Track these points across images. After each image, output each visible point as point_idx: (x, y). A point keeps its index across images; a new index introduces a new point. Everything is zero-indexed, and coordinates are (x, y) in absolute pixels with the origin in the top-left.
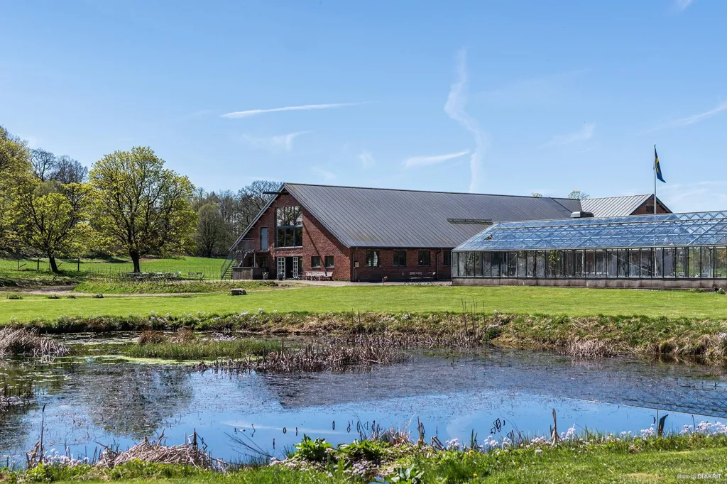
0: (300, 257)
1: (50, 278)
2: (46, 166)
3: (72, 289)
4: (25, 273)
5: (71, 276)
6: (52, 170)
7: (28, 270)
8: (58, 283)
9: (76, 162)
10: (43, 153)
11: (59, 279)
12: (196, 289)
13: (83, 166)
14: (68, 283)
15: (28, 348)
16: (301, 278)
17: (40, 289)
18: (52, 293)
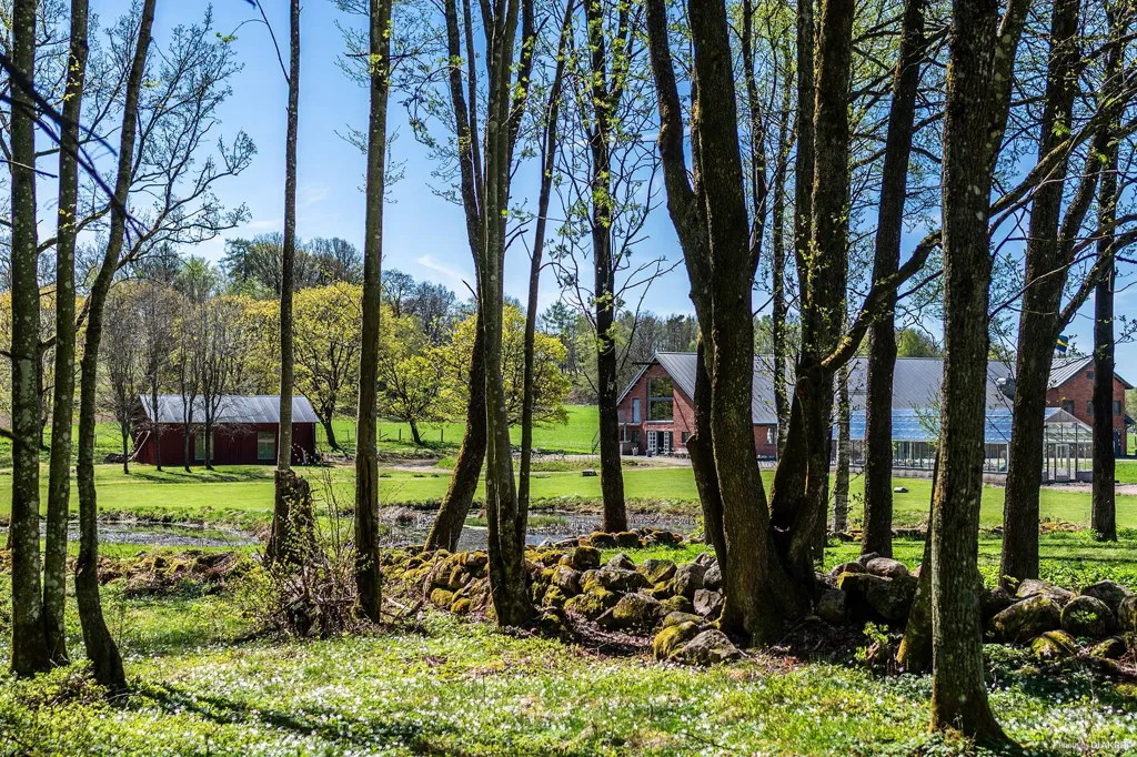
0: (671, 433)
1: (412, 450)
2: (403, 292)
3: (434, 464)
4: (386, 444)
5: (434, 449)
6: (410, 297)
7: (389, 441)
8: (420, 457)
9: (440, 286)
10: (400, 275)
11: (421, 451)
12: (554, 468)
13: (449, 291)
14: (431, 457)
15: (410, 519)
16: (670, 455)
17: (400, 463)
18: (416, 469)
